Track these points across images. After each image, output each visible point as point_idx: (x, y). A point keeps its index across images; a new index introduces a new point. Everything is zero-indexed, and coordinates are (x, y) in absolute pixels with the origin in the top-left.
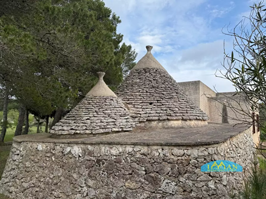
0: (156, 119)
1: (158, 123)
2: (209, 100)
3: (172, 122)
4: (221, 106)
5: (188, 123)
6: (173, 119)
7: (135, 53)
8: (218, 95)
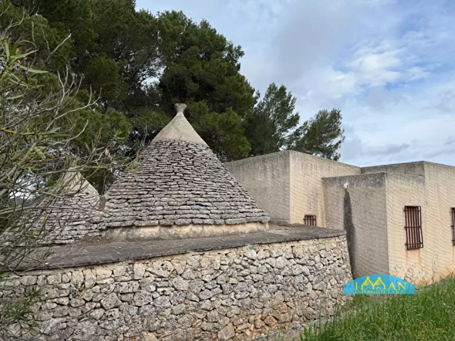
0: (117, 225)
1: (121, 232)
2: (324, 184)
3: (142, 230)
4: (342, 195)
5: (173, 231)
6: (140, 225)
7: (292, 98)
8: (365, 172)
